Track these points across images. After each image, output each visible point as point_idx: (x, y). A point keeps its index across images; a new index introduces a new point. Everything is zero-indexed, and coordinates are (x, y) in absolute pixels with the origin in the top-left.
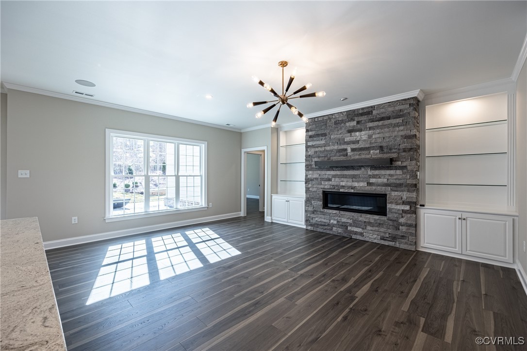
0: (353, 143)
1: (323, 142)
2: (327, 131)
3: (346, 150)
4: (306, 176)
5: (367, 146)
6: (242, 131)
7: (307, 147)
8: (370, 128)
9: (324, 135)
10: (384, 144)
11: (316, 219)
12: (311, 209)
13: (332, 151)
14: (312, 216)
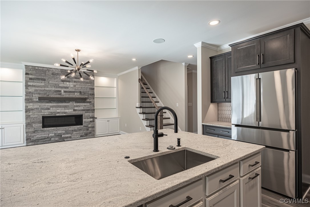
0: (65, 88)
1: (43, 84)
2: (46, 78)
3: (60, 91)
4: (26, 107)
5: (74, 90)
7: (27, 86)
8: (75, 82)
9: (44, 80)
10: (82, 91)
11: (37, 136)
12: (31, 130)
13: (50, 91)
14: (34, 134)
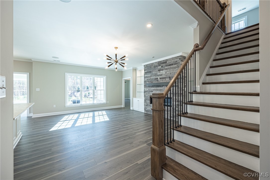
0: (160, 76)
1: (150, 75)
2: (151, 71)
3: (157, 78)
4: (144, 90)
5: (165, 77)
6: (122, 71)
7: (145, 77)
8: (166, 69)
9: (150, 72)
10: (171, 76)
11: (148, 108)
12: (146, 104)
13: (153, 79)
14: (146, 107)
